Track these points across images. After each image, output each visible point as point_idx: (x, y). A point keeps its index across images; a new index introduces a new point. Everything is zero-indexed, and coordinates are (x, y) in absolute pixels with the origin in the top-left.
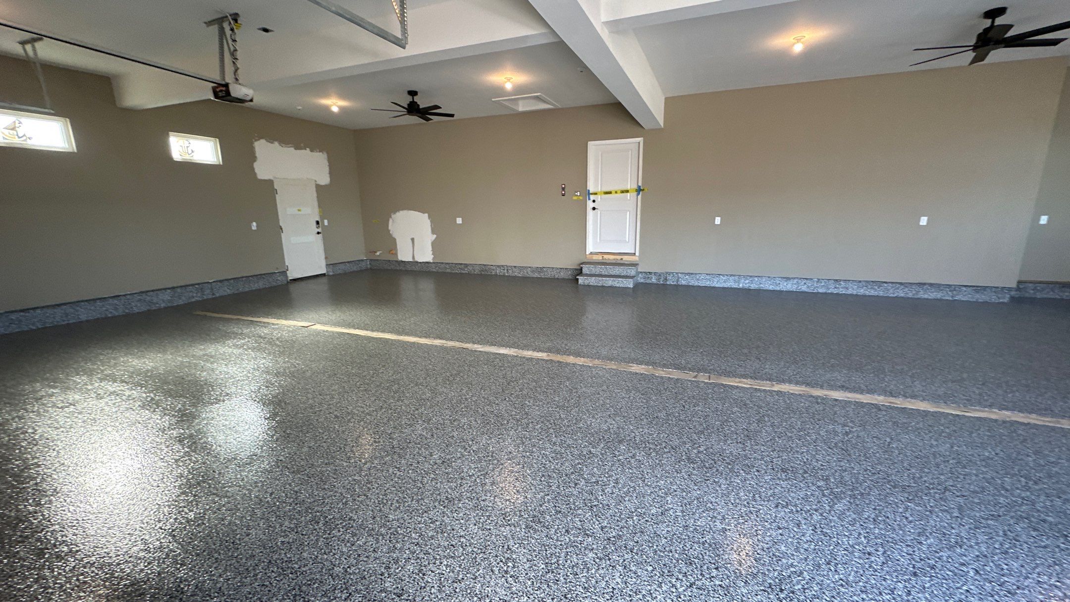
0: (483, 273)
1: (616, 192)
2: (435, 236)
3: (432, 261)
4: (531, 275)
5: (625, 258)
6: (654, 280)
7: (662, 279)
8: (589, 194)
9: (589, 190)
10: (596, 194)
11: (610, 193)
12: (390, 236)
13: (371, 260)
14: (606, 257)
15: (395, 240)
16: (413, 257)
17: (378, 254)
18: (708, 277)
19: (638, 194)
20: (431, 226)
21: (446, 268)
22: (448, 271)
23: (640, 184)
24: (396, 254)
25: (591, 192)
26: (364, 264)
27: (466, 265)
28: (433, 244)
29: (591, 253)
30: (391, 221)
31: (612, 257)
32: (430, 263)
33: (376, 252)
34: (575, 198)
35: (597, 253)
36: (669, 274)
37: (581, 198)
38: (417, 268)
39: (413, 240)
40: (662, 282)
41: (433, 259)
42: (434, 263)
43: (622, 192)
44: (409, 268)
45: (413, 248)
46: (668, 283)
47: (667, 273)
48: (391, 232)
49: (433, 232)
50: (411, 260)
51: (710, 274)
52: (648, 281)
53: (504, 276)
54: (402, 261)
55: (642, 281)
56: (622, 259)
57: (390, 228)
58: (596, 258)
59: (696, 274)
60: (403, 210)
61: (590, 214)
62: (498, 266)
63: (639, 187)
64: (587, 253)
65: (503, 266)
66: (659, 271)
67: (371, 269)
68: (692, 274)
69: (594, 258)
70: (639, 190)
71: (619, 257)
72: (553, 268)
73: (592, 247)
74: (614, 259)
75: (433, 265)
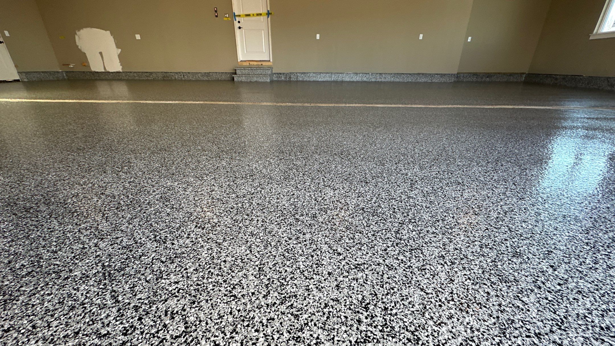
0: (164, 78)
1: (253, 15)
2: (120, 50)
4: (202, 78)
5: (264, 63)
6: (283, 78)
7: (288, 77)
8: (235, 16)
9: (234, 13)
10: (239, 16)
11: (249, 15)
12: (80, 50)
13: (66, 72)
14: (251, 63)
15: (85, 54)
16: (105, 68)
17: (72, 66)
18: (314, 75)
19: (268, 17)
20: (115, 41)
21: (135, 76)
22: (137, 78)
23: (269, 9)
24: (89, 66)
25: (236, 14)
26: (60, 75)
27: (151, 73)
28: (119, 56)
29: (241, 61)
30: (77, 37)
31: (255, 63)
32: (120, 72)
33: (69, 65)
34: (225, 19)
35: (245, 61)
36: (292, 74)
37: (229, 19)
38: (109, 77)
39: (101, 53)
40: (288, 80)
41: (122, 69)
42: (124, 72)
43: (257, 15)
44: (101, 77)
45: (103, 61)
46: (292, 80)
47: (290, 73)
48: (79, 47)
49: (118, 47)
50: (103, 71)
51: (315, 73)
52: (280, 79)
53: (181, 80)
54: (96, 72)
55: (276, 79)
56: (262, 64)
57: (77, 43)
58: (245, 64)
59: (307, 73)
60: (86, 27)
61: (238, 32)
62: (176, 73)
63: (268, 11)
64: (239, 61)
65: (179, 73)
66: (285, 72)
68: (305, 73)
69: (244, 64)
70: (268, 14)
71: (260, 63)
72: (216, 73)
73: (241, 56)
74: (257, 65)
75: (123, 74)
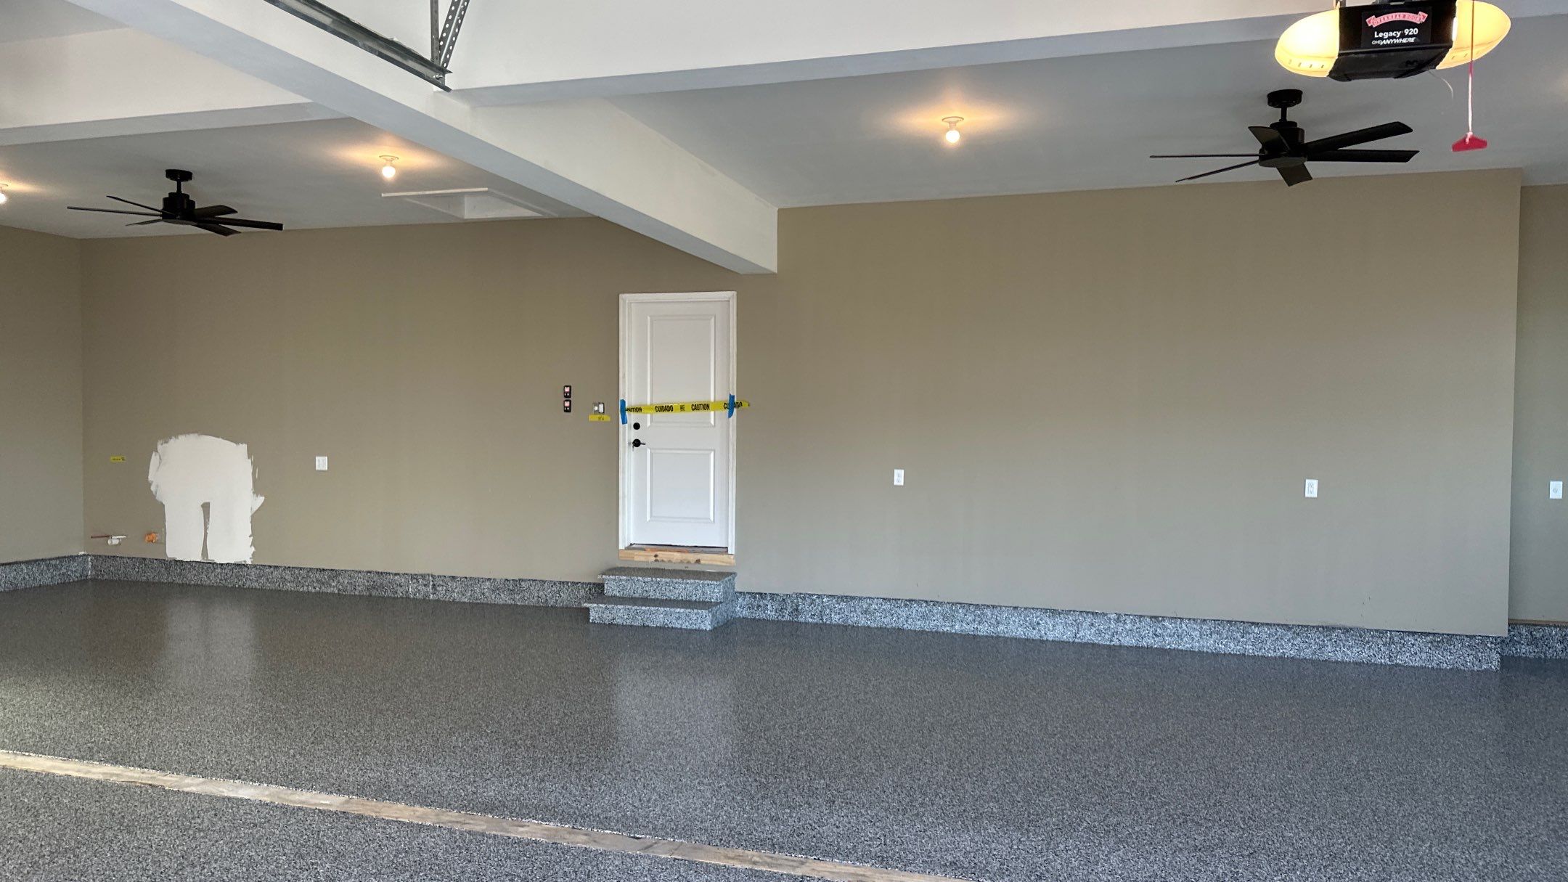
0: (374, 593)
1: (682, 408)
2: (261, 499)
3: (249, 562)
4: (493, 598)
5: (706, 558)
6: (771, 613)
7: (790, 610)
8: (624, 410)
9: (623, 402)
10: (638, 410)
11: (669, 409)
12: (151, 497)
13: (97, 557)
14: (663, 555)
15: (159, 507)
16: (205, 552)
17: (115, 541)
18: (887, 606)
19: (730, 415)
20: (254, 473)
21: (285, 580)
22: (290, 586)
23: (734, 393)
24: (162, 543)
25: (627, 406)
26: (74, 566)
27: (335, 574)
28: (256, 518)
29: (631, 547)
30: (155, 459)
31: (677, 556)
32: (246, 566)
33: (108, 537)
34: (593, 418)
35: (643, 548)
36: (804, 599)
37: (607, 418)
38: (213, 579)
39: (206, 507)
40: (787, 618)
41: (255, 555)
42: (255, 566)
43: (695, 408)
44: (191, 578)
45: (206, 529)
46: (802, 619)
47: (798, 595)
48: (153, 488)
49: (257, 490)
50: (199, 559)
51: (889, 600)
52: (759, 615)
53: (425, 600)
54: (176, 561)
55: (745, 613)
56: (698, 561)
57: (150, 478)
58: (642, 559)
59: (860, 599)
60: (187, 432)
61: (628, 457)
62: (414, 577)
63: (732, 397)
64: (621, 547)
65: (423, 576)
66: (781, 591)
67: (94, 580)
68: (853, 598)
69: (636, 559)
70: (731, 405)
71: (692, 557)
72: (544, 582)
73: (631, 531)
74: (682, 562)
75: (253, 572)
